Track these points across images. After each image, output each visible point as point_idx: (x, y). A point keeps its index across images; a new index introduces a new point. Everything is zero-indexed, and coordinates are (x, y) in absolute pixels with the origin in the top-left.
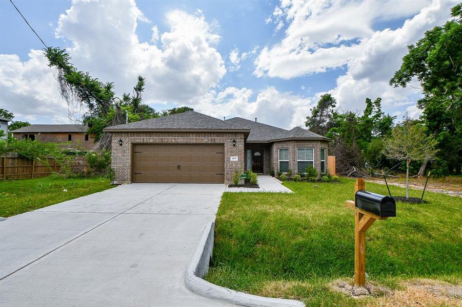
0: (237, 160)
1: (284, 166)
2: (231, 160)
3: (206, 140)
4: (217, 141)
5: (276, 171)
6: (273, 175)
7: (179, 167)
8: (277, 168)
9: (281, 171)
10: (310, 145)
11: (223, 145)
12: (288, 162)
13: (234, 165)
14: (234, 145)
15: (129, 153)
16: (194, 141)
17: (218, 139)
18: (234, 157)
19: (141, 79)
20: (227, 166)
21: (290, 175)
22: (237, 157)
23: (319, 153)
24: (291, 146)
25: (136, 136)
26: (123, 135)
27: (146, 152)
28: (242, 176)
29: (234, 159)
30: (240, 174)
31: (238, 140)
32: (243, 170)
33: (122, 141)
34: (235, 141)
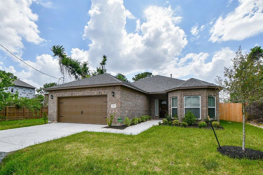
0: (115, 107)
1: (175, 112)
2: (112, 107)
3: (95, 93)
4: (103, 93)
7: (82, 112)
10: (197, 93)
11: (106, 96)
12: (177, 108)
13: (114, 111)
14: (113, 96)
15: (56, 104)
16: (89, 94)
17: (103, 92)
18: (114, 105)
19: (105, 57)
20: (109, 112)
22: (115, 105)
25: (60, 93)
26: (54, 92)
27: (65, 103)
28: (118, 119)
29: (114, 106)
30: (117, 117)
31: (116, 92)
32: (119, 115)
33: (53, 96)
34: (113, 93)
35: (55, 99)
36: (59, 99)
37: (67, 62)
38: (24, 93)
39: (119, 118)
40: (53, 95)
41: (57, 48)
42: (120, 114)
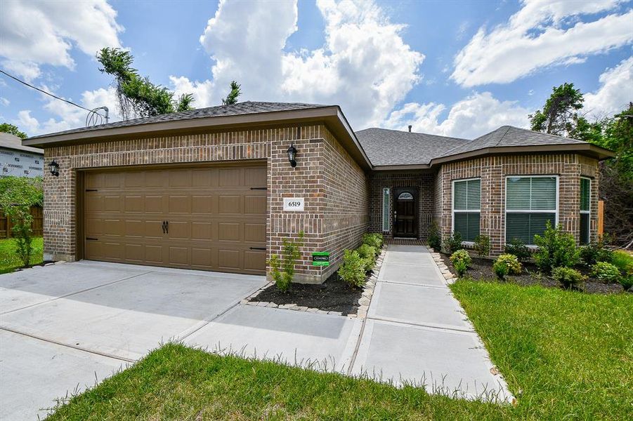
0: (301, 208)
1: (468, 225)
2: (286, 208)
3: (219, 150)
4: (248, 154)
5: (444, 237)
6: (436, 247)
7: (166, 226)
8: (447, 229)
9: (457, 238)
10: (548, 167)
11: (261, 164)
12: (478, 214)
13: (293, 224)
14: (293, 164)
15: (68, 193)
16: (190, 157)
17: (250, 149)
18: (295, 199)
19: (234, 87)
20: (274, 225)
21: (483, 250)
22: (302, 200)
23: (576, 189)
24: (487, 173)
25: (81, 153)
26: (61, 152)
27: (105, 190)
28: (314, 258)
29: (294, 204)
30: (311, 250)
31: (304, 147)
32: (318, 241)
33: (57, 166)
34: (294, 151)
35: (67, 175)
36: (82, 175)
37: (137, 89)
38: (37, 169)
39: (315, 252)
40: (59, 160)
41: (113, 54)
42: (321, 236)
